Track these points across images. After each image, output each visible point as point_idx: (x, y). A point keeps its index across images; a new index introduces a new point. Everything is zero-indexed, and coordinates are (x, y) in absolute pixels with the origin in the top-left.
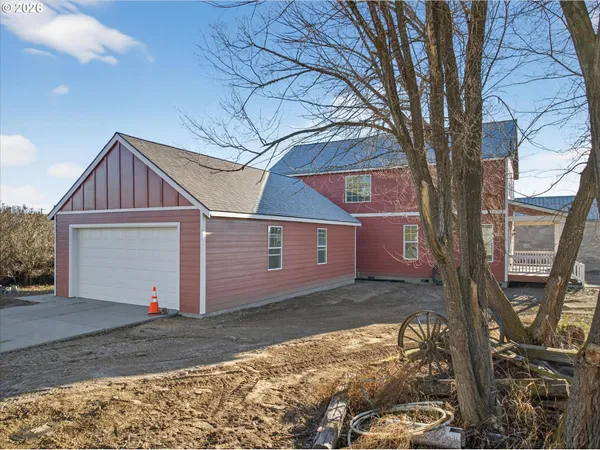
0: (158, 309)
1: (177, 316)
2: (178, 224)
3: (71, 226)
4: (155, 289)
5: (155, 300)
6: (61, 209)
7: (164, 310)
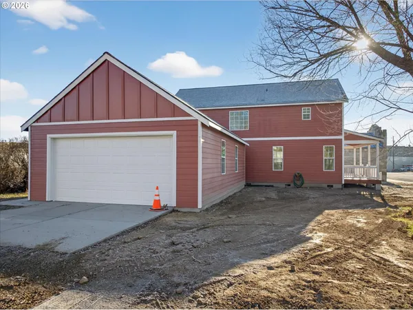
0: (160, 206)
1: (174, 211)
2: (174, 133)
3: (48, 136)
4: (157, 188)
5: (157, 198)
6: (37, 121)
7: (165, 206)
